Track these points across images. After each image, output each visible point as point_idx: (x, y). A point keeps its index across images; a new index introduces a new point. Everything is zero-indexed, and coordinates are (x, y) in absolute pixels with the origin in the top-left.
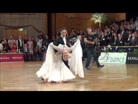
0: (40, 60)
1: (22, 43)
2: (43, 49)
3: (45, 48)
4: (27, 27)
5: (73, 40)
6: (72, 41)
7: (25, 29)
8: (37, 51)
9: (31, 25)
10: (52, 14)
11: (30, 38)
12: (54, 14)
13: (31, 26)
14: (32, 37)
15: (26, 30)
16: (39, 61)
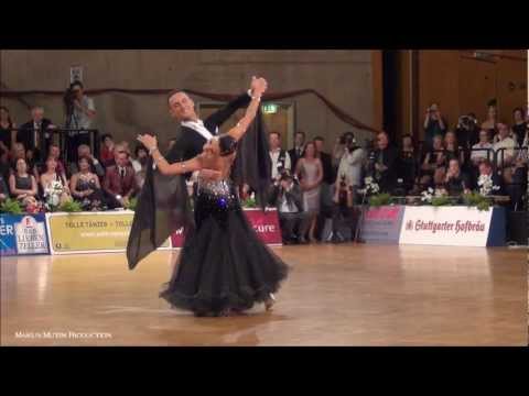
0: (353, 239)
1: (280, 164)
2: (365, 191)
3: (371, 189)
4: (296, 98)
5: (496, 155)
6: (491, 158)
7: (286, 107)
8: (336, 198)
9: (312, 91)
10: (404, 51)
11: (310, 146)
12: (410, 51)
13: (312, 95)
14: (319, 138)
15: (290, 111)
16: (346, 240)
